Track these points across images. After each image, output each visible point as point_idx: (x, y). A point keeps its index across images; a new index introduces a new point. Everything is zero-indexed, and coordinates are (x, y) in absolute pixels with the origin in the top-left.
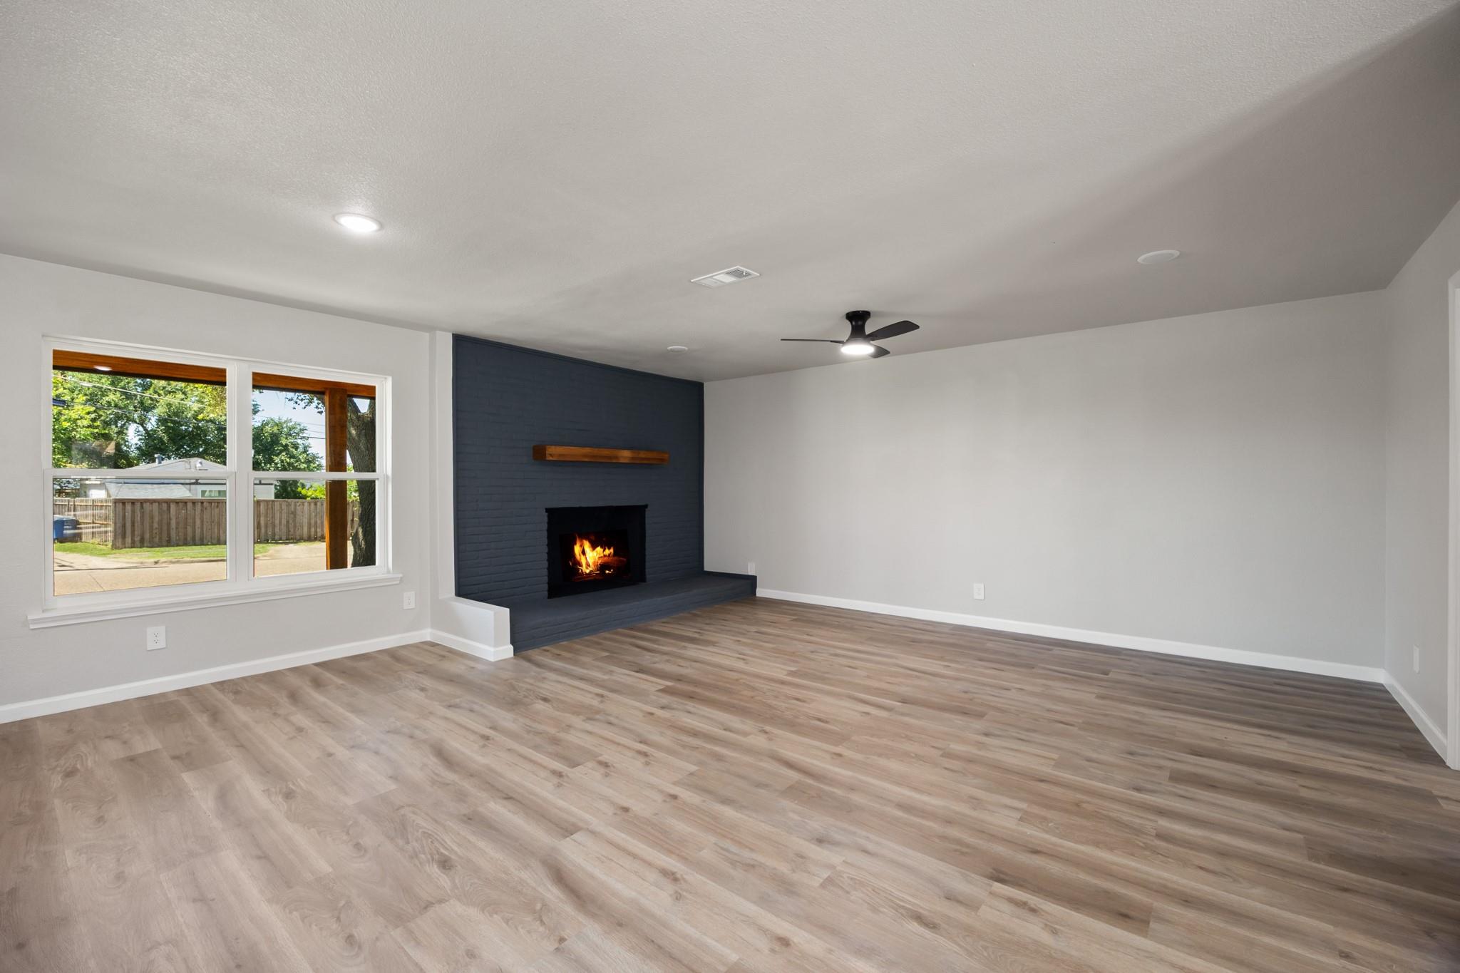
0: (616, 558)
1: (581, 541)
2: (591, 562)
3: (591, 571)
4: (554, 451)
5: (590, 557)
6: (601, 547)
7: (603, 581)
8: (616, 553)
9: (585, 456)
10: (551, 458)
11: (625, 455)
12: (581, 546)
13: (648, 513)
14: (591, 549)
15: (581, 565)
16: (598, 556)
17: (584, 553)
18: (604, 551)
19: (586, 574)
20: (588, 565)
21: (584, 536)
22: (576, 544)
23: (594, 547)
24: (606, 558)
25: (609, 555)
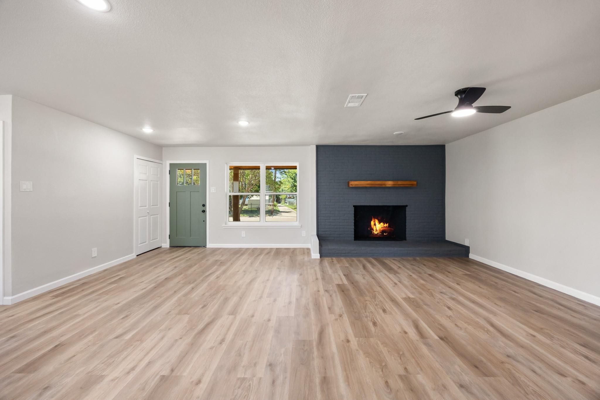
0: (389, 228)
1: (374, 219)
2: (378, 229)
3: (378, 233)
4: (353, 183)
5: (378, 227)
6: (383, 223)
7: (382, 237)
8: (389, 226)
9: (368, 184)
10: (352, 186)
11: (390, 183)
12: (374, 222)
13: (407, 209)
14: (378, 223)
15: (373, 230)
16: (381, 227)
17: (375, 225)
18: (384, 224)
19: (375, 234)
20: (376, 230)
21: (375, 218)
22: (372, 220)
23: (380, 222)
24: (385, 228)
25: (386, 227)
